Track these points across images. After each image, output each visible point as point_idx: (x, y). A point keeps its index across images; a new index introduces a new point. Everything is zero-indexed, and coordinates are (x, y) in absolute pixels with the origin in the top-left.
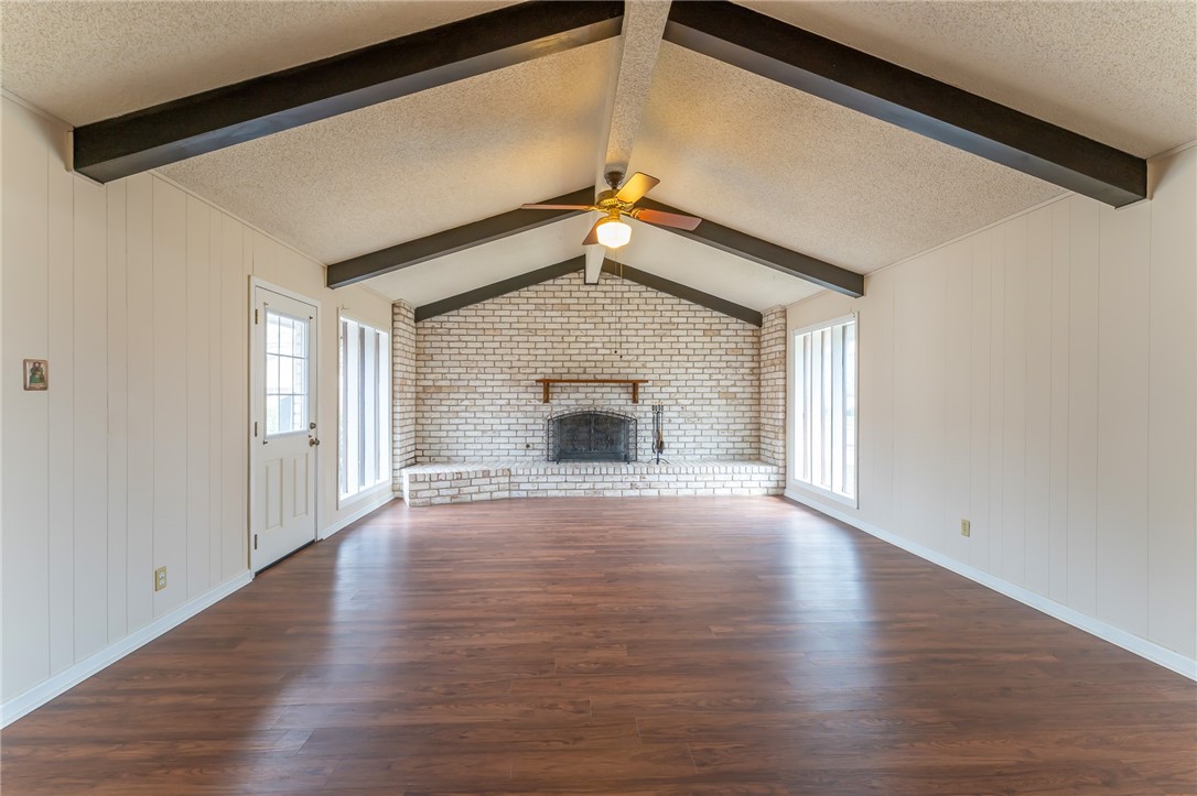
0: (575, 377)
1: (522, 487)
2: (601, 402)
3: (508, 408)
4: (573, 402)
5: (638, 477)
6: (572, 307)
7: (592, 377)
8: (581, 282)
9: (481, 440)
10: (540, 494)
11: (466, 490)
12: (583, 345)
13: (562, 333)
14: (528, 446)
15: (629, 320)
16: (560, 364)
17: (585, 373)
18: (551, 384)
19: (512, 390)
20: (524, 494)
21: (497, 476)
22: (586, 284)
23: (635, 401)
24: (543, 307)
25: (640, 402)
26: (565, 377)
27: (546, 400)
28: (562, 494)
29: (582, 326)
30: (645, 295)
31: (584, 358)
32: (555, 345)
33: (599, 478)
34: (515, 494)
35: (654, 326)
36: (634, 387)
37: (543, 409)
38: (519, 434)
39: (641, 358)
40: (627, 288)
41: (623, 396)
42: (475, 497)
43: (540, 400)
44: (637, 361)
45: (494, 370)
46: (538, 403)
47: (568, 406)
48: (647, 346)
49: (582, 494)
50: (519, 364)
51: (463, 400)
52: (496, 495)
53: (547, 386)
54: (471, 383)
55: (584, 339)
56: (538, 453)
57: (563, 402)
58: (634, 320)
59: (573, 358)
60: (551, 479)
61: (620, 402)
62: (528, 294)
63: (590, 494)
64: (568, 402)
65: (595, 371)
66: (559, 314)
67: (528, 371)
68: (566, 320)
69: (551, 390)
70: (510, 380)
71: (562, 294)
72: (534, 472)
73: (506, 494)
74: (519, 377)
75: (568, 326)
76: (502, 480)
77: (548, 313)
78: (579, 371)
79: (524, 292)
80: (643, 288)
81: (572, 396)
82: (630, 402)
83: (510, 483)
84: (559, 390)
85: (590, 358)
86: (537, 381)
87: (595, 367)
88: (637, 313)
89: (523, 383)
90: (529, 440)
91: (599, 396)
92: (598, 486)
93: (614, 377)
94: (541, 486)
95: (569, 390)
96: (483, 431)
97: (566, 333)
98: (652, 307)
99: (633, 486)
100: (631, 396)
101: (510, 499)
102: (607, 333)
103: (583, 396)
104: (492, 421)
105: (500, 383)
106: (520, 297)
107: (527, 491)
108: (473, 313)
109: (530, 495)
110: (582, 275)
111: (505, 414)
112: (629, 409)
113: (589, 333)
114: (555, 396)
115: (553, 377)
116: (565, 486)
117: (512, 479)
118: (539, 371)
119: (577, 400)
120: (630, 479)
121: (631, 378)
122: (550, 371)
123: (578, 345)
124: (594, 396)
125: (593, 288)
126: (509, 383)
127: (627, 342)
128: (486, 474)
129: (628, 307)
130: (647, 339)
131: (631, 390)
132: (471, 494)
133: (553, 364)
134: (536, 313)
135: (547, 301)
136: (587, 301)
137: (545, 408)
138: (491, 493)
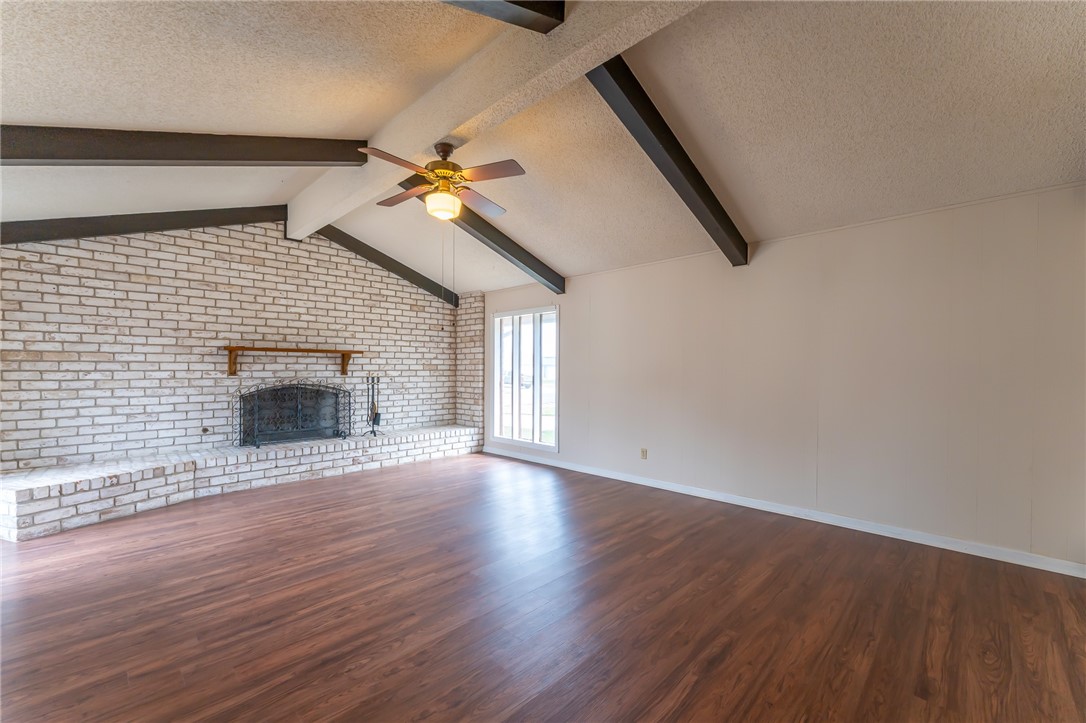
0: (273, 345)
1: (214, 482)
2: (305, 374)
3: (172, 383)
4: (270, 374)
5: (360, 451)
6: (268, 263)
7: (294, 346)
8: (280, 235)
9: (125, 428)
10: (241, 487)
11: (127, 499)
12: (283, 309)
13: (255, 291)
14: (205, 430)
15: (337, 286)
16: (252, 329)
17: (285, 340)
18: (240, 353)
19: (179, 358)
20: (218, 490)
21: (175, 473)
22: (286, 238)
23: (344, 372)
24: (227, 257)
25: (350, 374)
26: (258, 345)
27: (233, 372)
28: (273, 481)
29: (280, 287)
30: (354, 262)
31: (284, 324)
32: (245, 305)
33: (319, 458)
34: (202, 493)
35: (363, 296)
36: (344, 359)
37: (228, 382)
38: (190, 415)
39: (350, 328)
40: (334, 252)
41: (330, 367)
42: (141, 507)
43: (222, 372)
44: (345, 330)
45: (147, 332)
46: (219, 375)
47: (263, 379)
48: (357, 315)
49: (297, 478)
50: (191, 325)
51: (89, 372)
52: (174, 499)
53: (234, 356)
54: (105, 348)
55: (283, 302)
56: (221, 437)
57: (255, 374)
58: (342, 287)
59: (269, 322)
60: (255, 466)
61: (327, 374)
62: (205, 237)
63: (307, 477)
64: (260, 375)
65: (297, 339)
66: (250, 268)
67: (204, 335)
68: (260, 277)
69: (239, 360)
70: (176, 345)
71: (254, 245)
72: (232, 460)
73: (190, 495)
74: (191, 342)
75: (263, 285)
76: (183, 477)
77: (234, 266)
78: (276, 338)
79: (198, 234)
80: (353, 255)
81: (268, 367)
82: (338, 374)
83: (195, 479)
84: (251, 360)
85: (291, 324)
86: (219, 348)
87: (298, 334)
88: (345, 281)
89: (195, 350)
90: (206, 423)
91: (302, 367)
92: (317, 467)
93: (320, 347)
94: (242, 477)
95: (264, 360)
96: (128, 415)
97: (260, 292)
98: (362, 276)
99: (355, 461)
100: (339, 368)
101: (196, 501)
102: (312, 297)
103: (283, 367)
104: (145, 401)
105: (159, 349)
106: (191, 238)
107: (222, 486)
108: (110, 248)
109: (227, 490)
110: (281, 227)
111: (167, 391)
112: (338, 380)
113: (290, 295)
114: (244, 367)
115: (241, 344)
116: (275, 472)
117: (199, 474)
118: (221, 335)
119: (275, 372)
120: (352, 454)
121: (340, 348)
122: (239, 336)
123: (275, 308)
124: (297, 367)
125: (295, 245)
126: (174, 350)
127: (335, 310)
128: (160, 472)
129: (337, 273)
130: (356, 309)
131: (339, 361)
132: (135, 503)
133: (242, 329)
134: (215, 263)
135: (233, 250)
136: (287, 258)
137: (231, 383)
138: (167, 496)
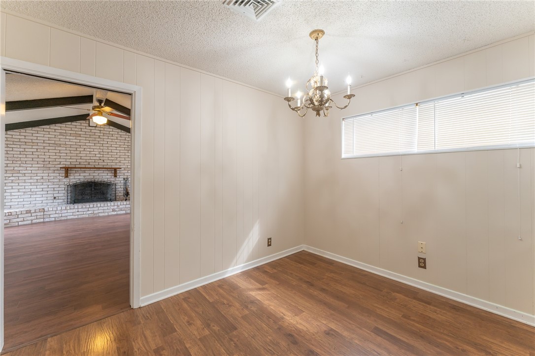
0: (84, 166)
1: (51, 216)
2: (98, 177)
3: (42, 181)
4: (82, 177)
5: (116, 207)
6: (82, 136)
7: (93, 166)
8: (87, 125)
9: (23, 197)
10: (63, 218)
11: (15, 220)
12: (88, 152)
13: (76, 146)
14: (55, 198)
15: (112, 143)
16: (75, 160)
17: (89, 164)
18: (69, 169)
19: (44, 172)
20: (53, 219)
21: (35, 212)
22: (89, 126)
23: (115, 176)
24: (65, 134)
25: (118, 177)
26: (77, 166)
27: (67, 176)
28: (77, 217)
29: (87, 144)
30: (120, 133)
31: (89, 158)
32: (72, 152)
33: (97, 208)
34: (47, 220)
35: (125, 146)
36: (115, 171)
37: (65, 180)
38: (49, 192)
39: (119, 159)
40: (111, 130)
41: (109, 174)
42: (20, 223)
43: (62, 176)
44: (116, 160)
45: (32, 162)
46: (61, 178)
47: (79, 179)
48: (121, 154)
49: (87, 216)
50: (50, 160)
51: (10, 177)
52: (34, 221)
53: (67, 171)
54: (16, 169)
55: (88, 150)
56: (61, 201)
57: (76, 177)
58: (115, 143)
59: (82, 158)
60: (69, 211)
61: (108, 177)
62: (56, 128)
63: (91, 216)
64: (78, 177)
65: (95, 164)
66: (74, 138)
67: (55, 163)
68: (79, 141)
69: (69, 172)
70: (44, 167)
71: (76, 129)
72: (59, 208)
73: (42, 220)
74: (50, 166)
75: (80, 144)
76: (39, 214)
77: (67, 137)
78: (85, 163)
79: (53, 126)
80: (120, 131)
81: (81, 174)
82: (113, 177)
83: (44, 215)
84: (74, 172)
85: (91, 158)
86: (61, 168)
87: (95, 162)
88: (116, 141)
89: (51, 169)
90: (55, 195)
91: (96, 174)
92: (96, 212)
93: (105, 167)
94: (63, 215)
95: (80, 172)
96: (24, 192)
97: (79, 147)
98: (124, 139)
99: (114, 210)
100: (113, 174)
101: (44, 222)
102: (102, 148)
103: (88, 174)
104: (31, 187)
105: (37, 169)
106: (50, 128)
107: (55, 218)
108: (18, 134)
109: (56, 219)
110: (87, 122)
111: (40, 184)
112: (112, 179)
113: (91, 147)
114: (71, 175)
115: (70, 166)
116: (78, 213)
117: (45, 213)
118: (62, 163)
119: (84, 176)
120: (112, 208)
121: (113, 167)
122: (69, 163)
123: (84, 152)
124: (94, 174)
125: (94, 128)
126: (42, 169)
127: (111, 152)
128: (29, 212)
129: (112, 138)
130: (121, 151)
131: (113, 172)
132: (18, 222)
133: (71, 160)
134: (59, 137)
135: (67, 132)
136: (90, 134)
137: (66, 181)
138: (32, 220)
